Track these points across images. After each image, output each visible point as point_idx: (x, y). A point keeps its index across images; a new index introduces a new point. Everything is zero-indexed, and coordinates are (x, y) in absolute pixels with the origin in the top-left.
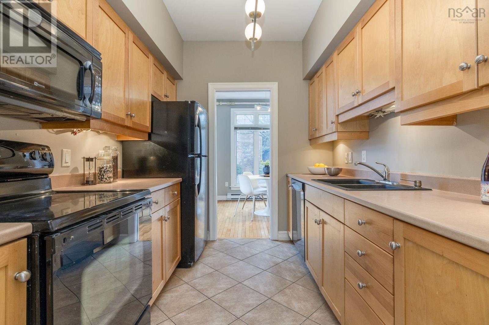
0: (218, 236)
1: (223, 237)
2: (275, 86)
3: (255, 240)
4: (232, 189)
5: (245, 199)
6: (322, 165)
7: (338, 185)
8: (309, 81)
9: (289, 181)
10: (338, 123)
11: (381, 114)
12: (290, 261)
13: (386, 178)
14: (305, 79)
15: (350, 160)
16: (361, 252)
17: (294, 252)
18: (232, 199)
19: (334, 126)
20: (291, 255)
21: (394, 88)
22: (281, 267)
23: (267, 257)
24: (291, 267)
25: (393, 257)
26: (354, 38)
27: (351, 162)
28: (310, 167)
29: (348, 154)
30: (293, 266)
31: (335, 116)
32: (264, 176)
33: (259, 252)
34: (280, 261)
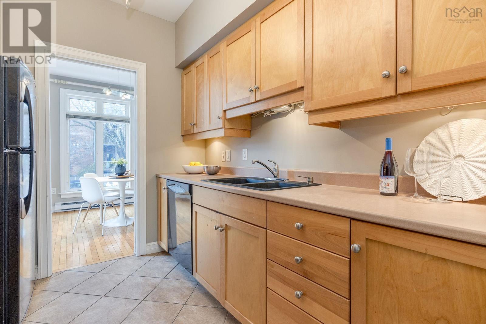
0: (54, 268)
1: (62, 268)
2: (142, 67)
3: (116, 261)
4: (62, 197)
5: (87, 207)
6: (198, 163)
7: (242, 184)
8: (182, 70)
9: (160, 183)
10: (226, 119)
11: (269, 114)
12: (171, 278)
13: (277, 175)
14: (178, 67)
15: (228, 158)
16: (300, 257)
17: (170, 265)
18: (62, 210)
19: (221, 121)
20: (169, 270)
21: (302, 88)
22: (162, 289)
23: (140, 280)
24: (174, 286)
25: (349, 259)
26: (250, 31)
27: (229, 160)
28: (185, 166)
29: (225, 152)
30: (175, 283)
31: (222, 111)
32: (117, 178)
33: (126, 277)
34: (158, 280)
